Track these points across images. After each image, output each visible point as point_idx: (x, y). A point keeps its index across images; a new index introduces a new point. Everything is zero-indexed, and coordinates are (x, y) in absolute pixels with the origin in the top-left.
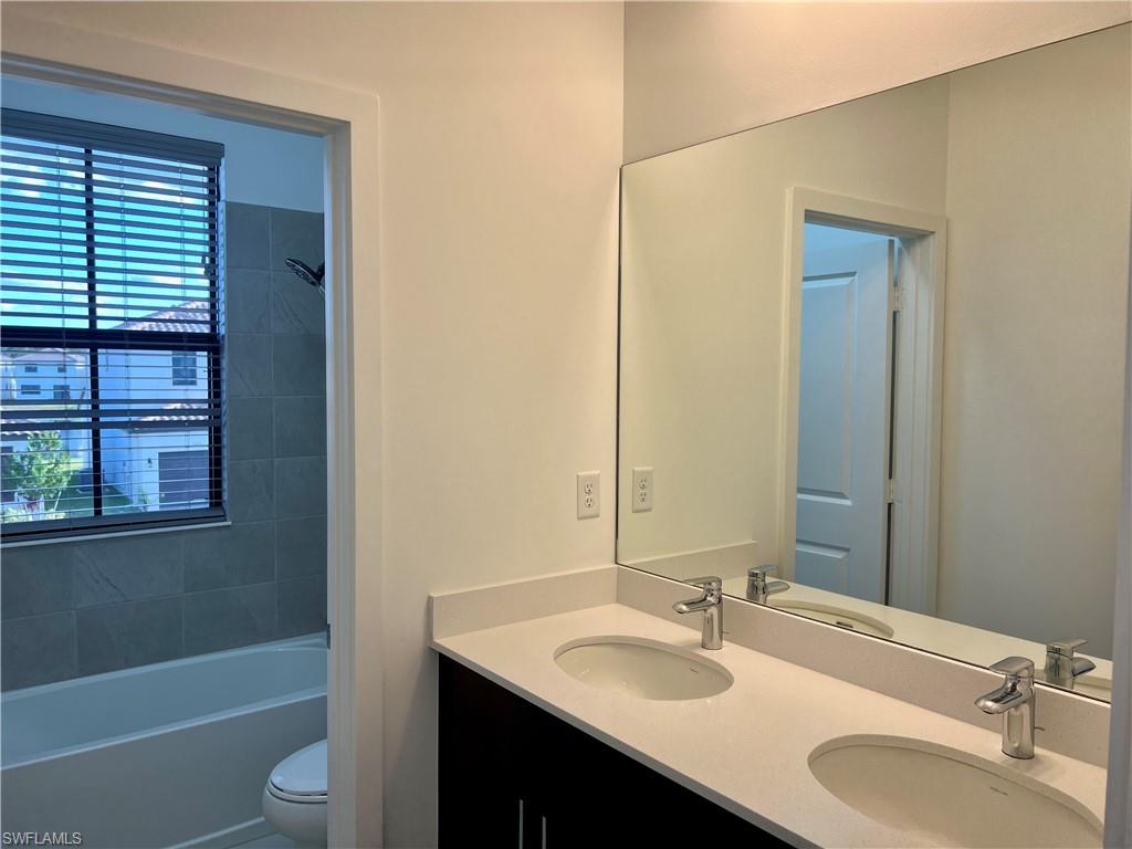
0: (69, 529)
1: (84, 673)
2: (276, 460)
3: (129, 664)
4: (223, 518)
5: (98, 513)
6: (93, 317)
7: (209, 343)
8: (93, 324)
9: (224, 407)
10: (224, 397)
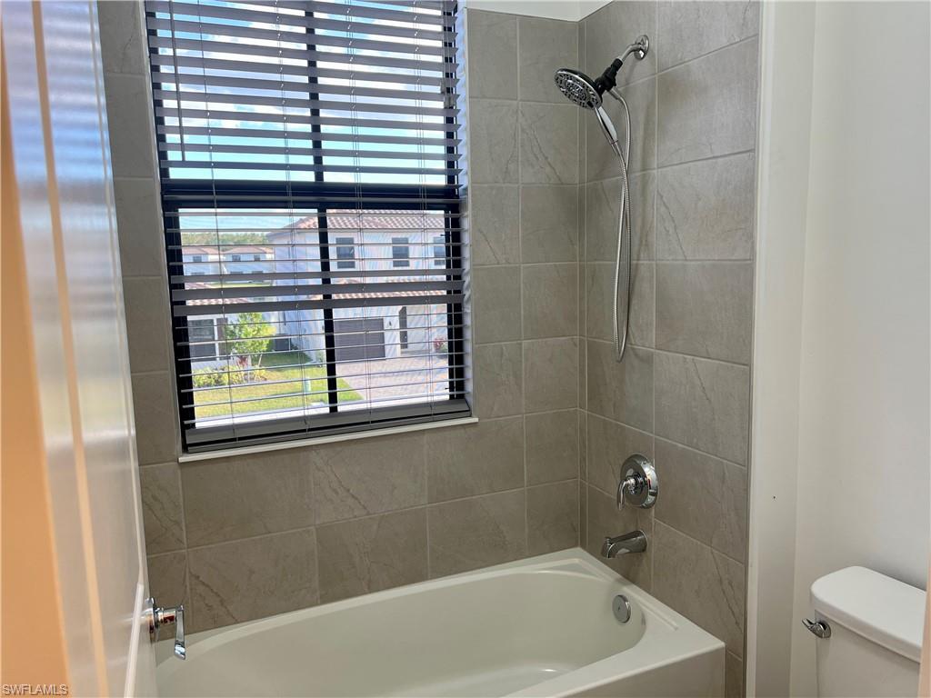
0: (304, 431)
1: (325, 600)
2: (525, 343)
3: (372, 588)
4: (468, 413)
5: (334, 410)
6: (319, 168)
7: (448, 199)
8: (319, 176)
9: (467, 279)
10: (467, 266)
